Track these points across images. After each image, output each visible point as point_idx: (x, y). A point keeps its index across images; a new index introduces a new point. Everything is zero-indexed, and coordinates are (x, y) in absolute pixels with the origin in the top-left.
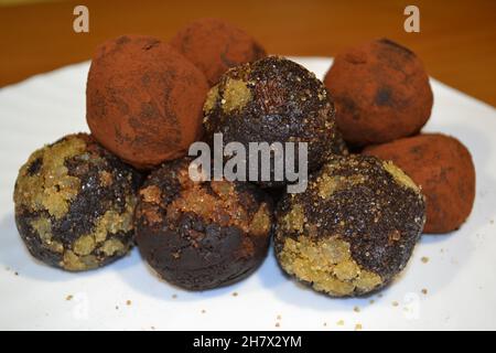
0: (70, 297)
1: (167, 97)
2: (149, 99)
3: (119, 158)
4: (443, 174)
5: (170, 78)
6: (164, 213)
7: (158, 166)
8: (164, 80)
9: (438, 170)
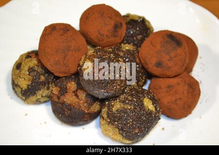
0: (26, 115)
1: (64, 59)
2: (57, 59)
3: (48, 71)
4: (176, 100)
5: (67, 51)
6: (59, 98)
7: (62, 77)
8: (64, 52)
9: (174, 99)
